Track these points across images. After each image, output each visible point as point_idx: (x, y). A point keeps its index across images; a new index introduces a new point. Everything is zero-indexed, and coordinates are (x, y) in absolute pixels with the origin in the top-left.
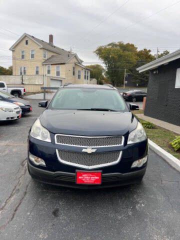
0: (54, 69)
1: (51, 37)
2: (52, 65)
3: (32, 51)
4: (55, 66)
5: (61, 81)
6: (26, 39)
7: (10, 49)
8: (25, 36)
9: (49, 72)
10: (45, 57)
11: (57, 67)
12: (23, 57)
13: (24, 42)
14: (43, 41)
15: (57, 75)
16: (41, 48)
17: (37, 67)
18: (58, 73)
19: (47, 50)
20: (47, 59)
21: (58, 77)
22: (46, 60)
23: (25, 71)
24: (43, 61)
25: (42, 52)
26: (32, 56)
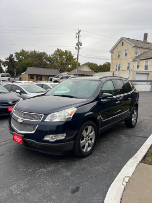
0: (143, 64)
1: (146, 36)
2: (141, 60)
3: (126, 50)
4: (144, 61)
5: (148, 74)
6: (122, 42)
7: (110, 52)
8: (122, 39)
9: (138, 67)
10: (136, 54)
11: (146, 62)
12: (119, 56)
13: (121, 44)
14: (138, 40)
15: (145, 69)
16: (133, 47)
17: (129, 64)
18: (146, 67)
19: (139, 48)
20: (139, 56)
21: (146, 70)
22: (137, 57)
23: (119, 67)
24: (134, 57)
25: (134, 50)
26: (126, 55)
